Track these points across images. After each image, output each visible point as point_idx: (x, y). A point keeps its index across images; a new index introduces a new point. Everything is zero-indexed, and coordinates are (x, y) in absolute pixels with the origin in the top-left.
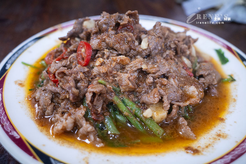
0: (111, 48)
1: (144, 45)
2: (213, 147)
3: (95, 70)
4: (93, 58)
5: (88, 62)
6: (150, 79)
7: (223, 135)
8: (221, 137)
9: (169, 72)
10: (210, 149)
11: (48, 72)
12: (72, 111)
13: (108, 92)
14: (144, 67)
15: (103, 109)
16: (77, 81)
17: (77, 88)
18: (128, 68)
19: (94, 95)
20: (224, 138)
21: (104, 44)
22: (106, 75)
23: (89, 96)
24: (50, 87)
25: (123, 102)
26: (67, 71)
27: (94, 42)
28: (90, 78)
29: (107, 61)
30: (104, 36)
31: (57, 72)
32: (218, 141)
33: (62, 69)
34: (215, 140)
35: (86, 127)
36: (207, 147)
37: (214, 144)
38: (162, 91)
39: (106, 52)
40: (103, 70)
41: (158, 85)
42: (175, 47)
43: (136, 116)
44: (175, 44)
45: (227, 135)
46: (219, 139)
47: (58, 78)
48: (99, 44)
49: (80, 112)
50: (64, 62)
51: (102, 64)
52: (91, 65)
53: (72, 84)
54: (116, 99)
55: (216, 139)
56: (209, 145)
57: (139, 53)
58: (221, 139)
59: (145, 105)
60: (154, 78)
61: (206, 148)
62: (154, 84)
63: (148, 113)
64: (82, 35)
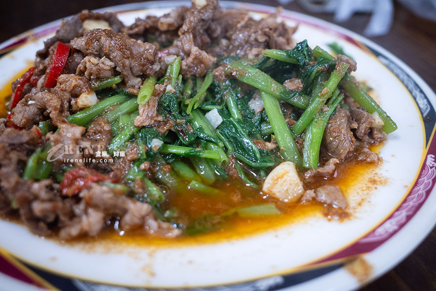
2: (370, 202)
7: (379, 180)
8: (378, 183)
10: (366, 206)
20: (384, 184)
32: (374, 191)
34: (369, 190)
36: (360, 204)
37: (370, 197)
42: (266, 41)
44: (265, 34)
45: (386, 179)
46: (376, 188)
55: (371, 189)
56: (363, 200)
58: (379, 187)
61: (359, 207)
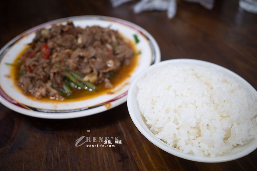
0: (60, 46)
1: (80, 41)
3: (53, 61)
4: (51, 54)
5: (49, 56)
6: (86, 60)
9: (96, 55)
11: (25, 66)
12: (44, 85)
13: (62, 71)
14: (81, 54)
15: (61, 81)
16: (43, 68)
17: (44, 71)
18: (72, 56)
19: (55, 74)
21: (55, 45)
22: (60, 62)
23: (52, 75)
24: (29, 74)
25: (72, 75)
26: (36, 63)
27: (50, 44)
28: (51, 65)
29: (60, 54)
30: (55, 39)
31: (31, 65)
33: (34, 63)
34: (123, 87)
35: (54, 91)
38: (92, 66)
39: (58, 49)
40: (58, 59)
41: (90, 63)
43: (80, 82)
47: (32, 68)
48: (53, 45)
49: (49, 85)
50: (34, 59)
51: (57, 56)
52: (51, 57)
53: (41, 70)
54: (67, 75)
57: (78, 46)
59: (84, 75)
60: (88, 59)
62: (88, 62)
63: (86, 79)
64: (42, 40)
